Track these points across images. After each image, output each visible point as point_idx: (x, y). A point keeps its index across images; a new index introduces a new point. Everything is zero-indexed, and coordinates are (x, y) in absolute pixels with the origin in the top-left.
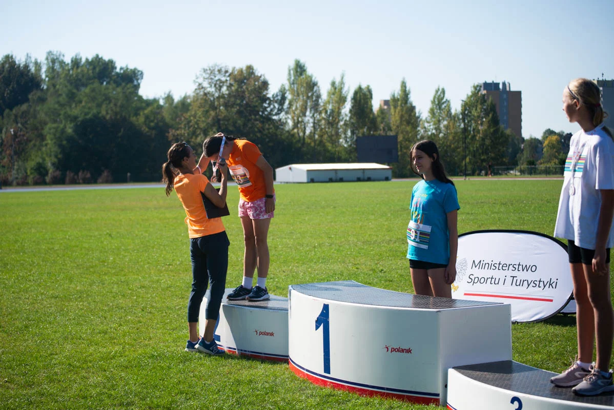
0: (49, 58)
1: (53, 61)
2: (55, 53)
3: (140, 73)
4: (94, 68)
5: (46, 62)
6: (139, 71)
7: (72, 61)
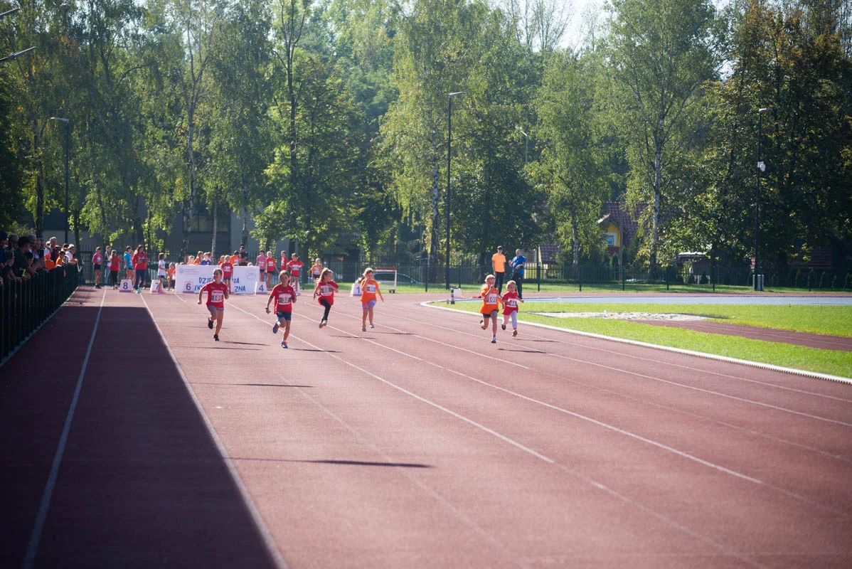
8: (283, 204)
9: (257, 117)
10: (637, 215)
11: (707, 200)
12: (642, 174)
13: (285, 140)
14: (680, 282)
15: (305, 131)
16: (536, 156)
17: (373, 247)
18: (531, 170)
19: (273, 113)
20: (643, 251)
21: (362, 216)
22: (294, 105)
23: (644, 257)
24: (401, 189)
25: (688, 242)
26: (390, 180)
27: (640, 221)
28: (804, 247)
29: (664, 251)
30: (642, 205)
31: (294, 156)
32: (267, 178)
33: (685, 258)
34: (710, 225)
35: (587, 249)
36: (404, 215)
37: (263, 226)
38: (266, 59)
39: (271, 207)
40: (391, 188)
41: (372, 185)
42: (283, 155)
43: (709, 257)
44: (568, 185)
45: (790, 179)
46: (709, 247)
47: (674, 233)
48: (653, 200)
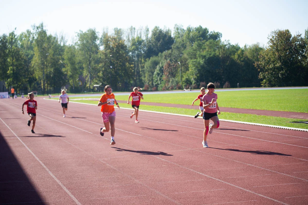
0: (175, 27)
1: (178, 29)
2: (178, 25)
3: (220, 34)
4: (199, 32)
5: (174, 29)
6: (220, 33)
7: (187, 29)
8: (11, 79)
9: (5, 61)
10: (86, 78)
11: (100, 74)
12: (86, 70)
13: (11, 65)
14: (95, 91)
15: (15, 63)
16: (64, 67)
17: (30, 87)
18: (63, 70)
19: (9, 60)
20: (88, 85)
21: (28, 81)
22: (13, 58)
23: (88, 87)
24: (36, 75)
25: (97, 83)
26: (34, 73)
27: (87, 79)
28: (120, 83)
29: (92, 85)
30: (87, 76)
31: (13, 69)
32: (8, 74)
33: (95, 87)
34: (101, 80)
35: (76, 85)
36: (37, 80)
37: (7, 84)
38: (7, 49)
39: (9, 80)
40: (34, 75)
41: (30, 74)
42: (11, 69)
43: (101, 86)
44: (71, 72)
45: (116, 70)
46: (101, 84)
47: (94, 81)
48: (89, 75)
